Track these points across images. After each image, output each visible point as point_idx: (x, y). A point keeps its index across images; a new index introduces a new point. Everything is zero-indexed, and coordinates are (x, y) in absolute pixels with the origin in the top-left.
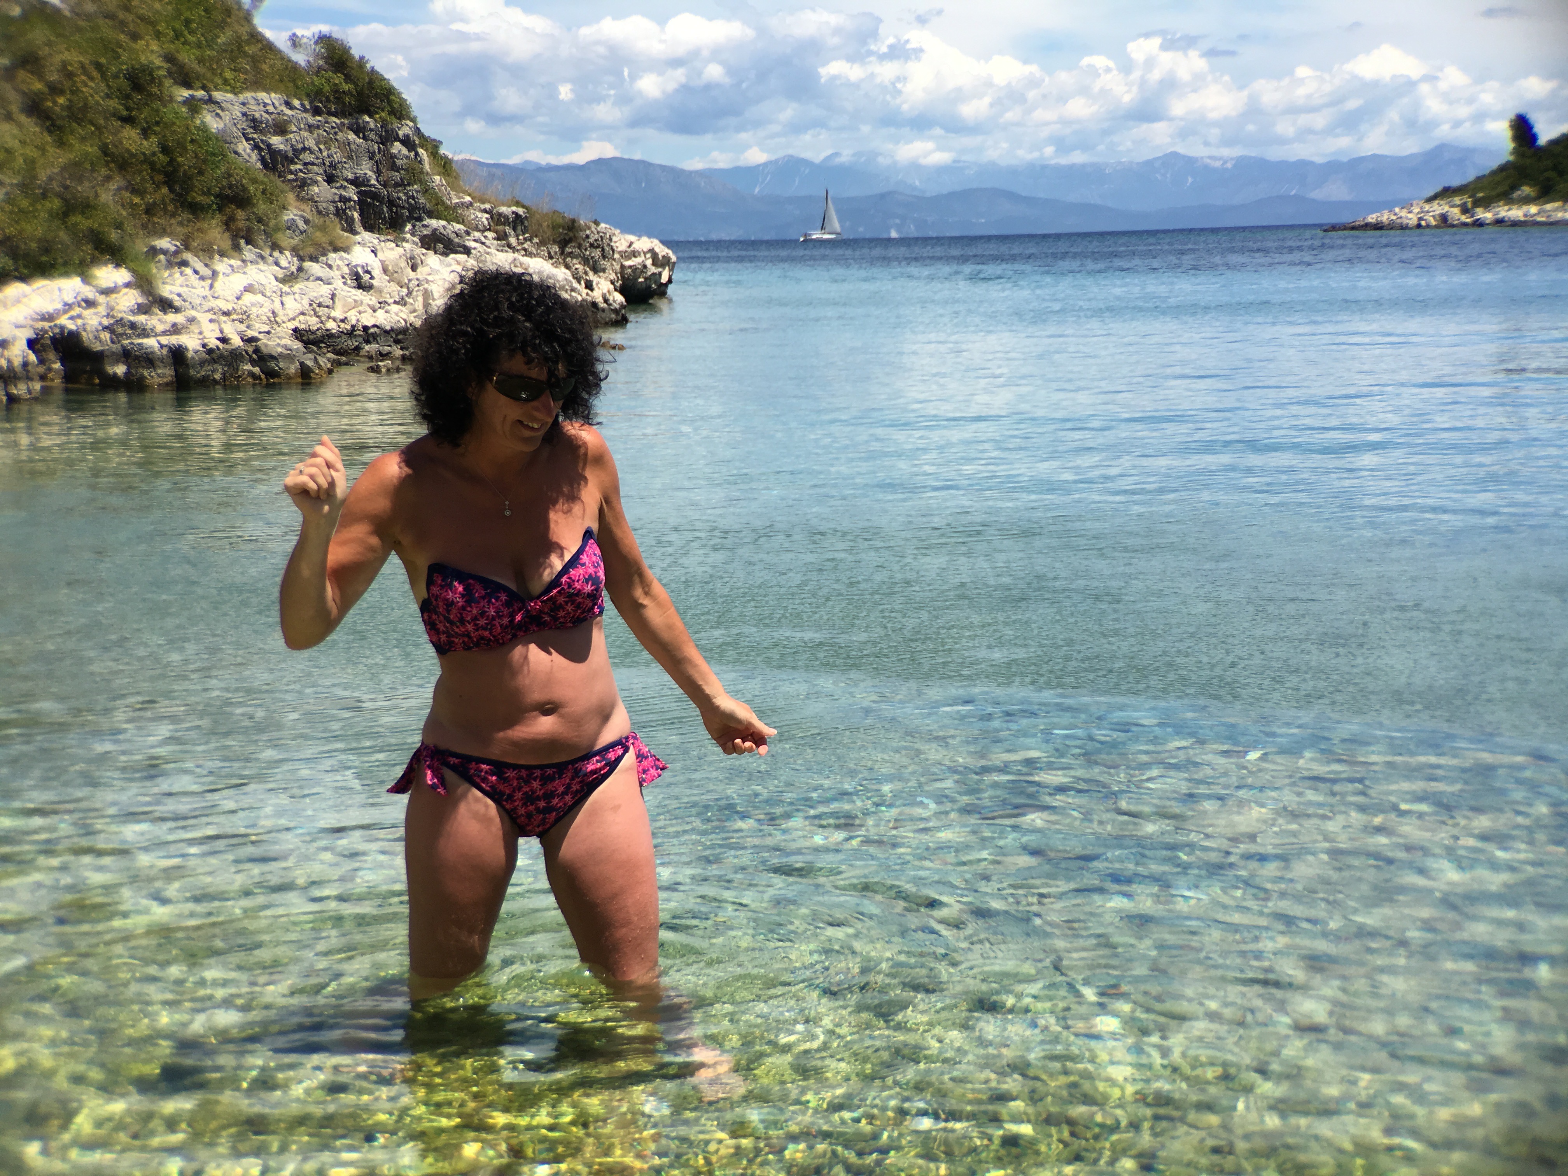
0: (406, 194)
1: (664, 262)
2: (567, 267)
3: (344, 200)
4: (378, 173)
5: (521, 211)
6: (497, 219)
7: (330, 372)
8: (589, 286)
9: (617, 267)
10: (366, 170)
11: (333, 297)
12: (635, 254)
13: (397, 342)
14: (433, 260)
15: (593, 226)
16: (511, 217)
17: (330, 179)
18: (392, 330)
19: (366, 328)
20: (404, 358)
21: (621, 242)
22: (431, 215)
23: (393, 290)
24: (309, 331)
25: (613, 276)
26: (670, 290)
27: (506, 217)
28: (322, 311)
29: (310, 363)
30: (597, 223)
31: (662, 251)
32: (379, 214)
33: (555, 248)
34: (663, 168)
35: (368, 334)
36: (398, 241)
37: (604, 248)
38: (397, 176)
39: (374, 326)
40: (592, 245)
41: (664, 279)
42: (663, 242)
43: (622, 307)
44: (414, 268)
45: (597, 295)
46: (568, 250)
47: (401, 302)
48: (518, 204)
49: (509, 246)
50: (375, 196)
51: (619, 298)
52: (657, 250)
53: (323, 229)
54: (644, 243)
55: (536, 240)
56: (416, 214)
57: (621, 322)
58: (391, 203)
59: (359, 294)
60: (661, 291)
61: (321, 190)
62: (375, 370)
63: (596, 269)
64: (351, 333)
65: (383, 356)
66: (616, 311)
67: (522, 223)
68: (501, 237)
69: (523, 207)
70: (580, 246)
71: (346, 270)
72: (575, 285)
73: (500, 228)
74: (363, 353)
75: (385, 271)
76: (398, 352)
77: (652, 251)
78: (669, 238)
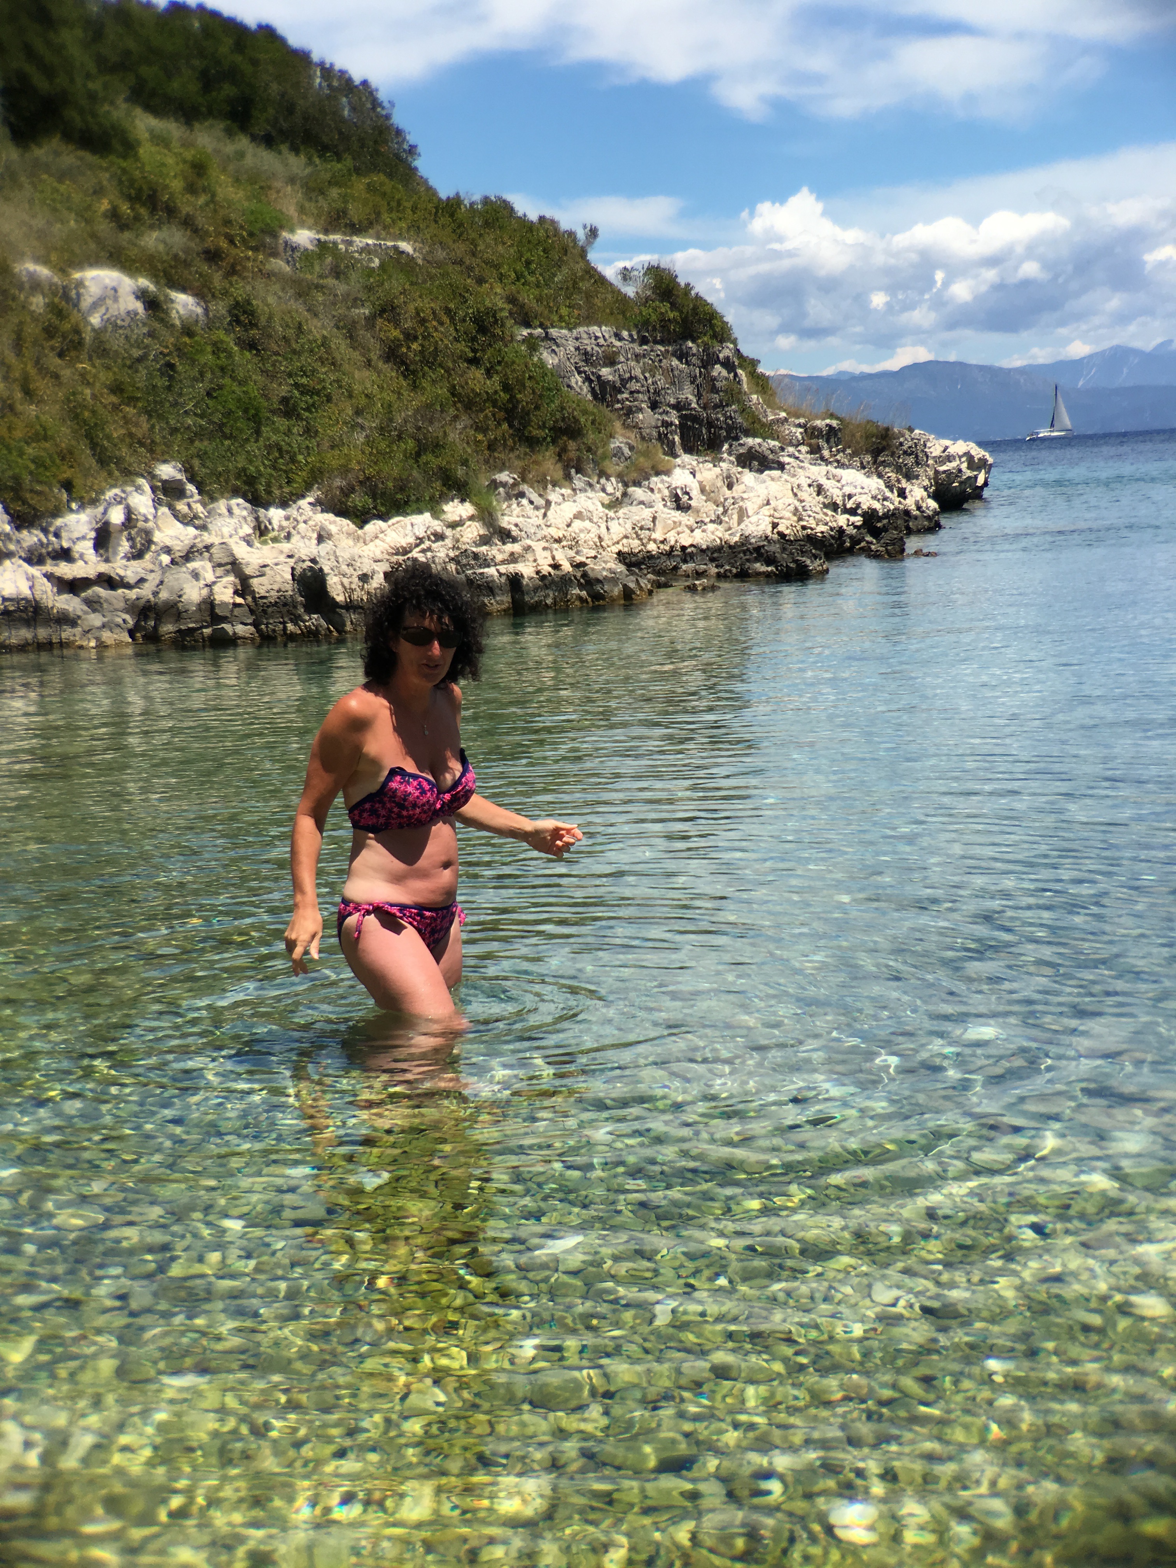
0: (724, 415)
1: (982, 464)
2: (880, 476)
3: (667, 424)
4: (699, 396)
5: (834, 423)
6: (811, 433)
7: (650, 592)
8: (902, 494)
9: (931, 473)
10: (688, 394)
11: (654, 519)
12: (950, 459)
13: (712, 560)
14: (748, 477)
15: (907, 433)
16: (825, 430)
17: (654, 406)
18: (708, 548)
19: (684, 548)
20: (719, 576)
21: (935, 447)
22: (748, 433)
23: (709, 510)
24: (632, 554)
25: (926, 483)
26: (986, 493)
27: (820, 430)
28: (644, 534)
29: (632, 585)
30: (911, 430)
31: (978, 452)
32: (699, 436)
33: (868, 458)
34: (981, 368)
35: (686, 554)
36: (716, 461)
37: (918, 454)
38: (716, 398)
39: (692, 545)
40: (905, 453)
41: (980, 481)
42: (980, 444)
43: (936, 513)
44: (730, 486)
45: (910, 503)
46: (881, 459)
47: (718, 521)
48: (832, 416)
49: (822, 458)
50: (695, 419)
51: (933, 504)
52: (973, 453)
53: (646, 454)
54: (959, 447)
55: (849, 451)
56: (733, 433)
57: (933, 526)
58: (710, 424)
59: (677, 515)
60: (977, 494)
61: (646, 417)
62: (692, 589)
63: (910, 476)
64: (670, 554)
65: (699, 575)
66: (929, 518)
67: (836, 435)
68: (815, 450)
69: (837, 418)
70: (893, 454)
71: (666, 492)
72: (888, 494)
73: (813, 441)
74: (680, 572)
75: (703, 491)
76: (714, 570)
77: (967, 454)
78: (986, 439)
